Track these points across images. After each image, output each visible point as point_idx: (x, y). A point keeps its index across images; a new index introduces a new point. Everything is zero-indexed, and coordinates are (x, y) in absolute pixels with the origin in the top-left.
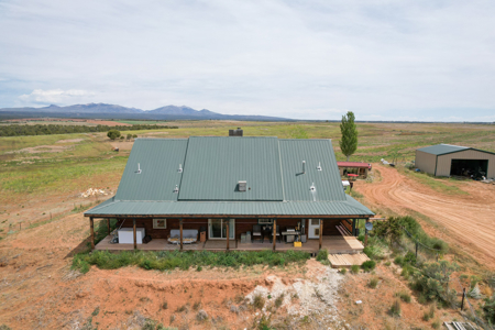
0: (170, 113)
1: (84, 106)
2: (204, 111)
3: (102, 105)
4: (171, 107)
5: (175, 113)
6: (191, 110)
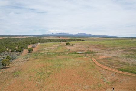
0: (80, 35)
5: (82, 35)
6: (86, 34)
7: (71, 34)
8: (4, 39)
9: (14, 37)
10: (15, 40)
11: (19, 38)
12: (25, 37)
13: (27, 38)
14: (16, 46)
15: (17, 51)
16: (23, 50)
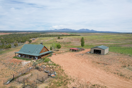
0: (83, 31)
1: (62, 29)
2: (92, 30)
3: (66, 29)
4: (83, 29)
5: (84, 31)
6: (88, 30)
7: (73, 30)
8: (12, 34)
9: (20, 33)
10: (21, 35)
11: (24, 34)
12: (29, 33)
13: (31, 34)
14: (21, 39)
15: (22, 42)
16: (25, 42)
